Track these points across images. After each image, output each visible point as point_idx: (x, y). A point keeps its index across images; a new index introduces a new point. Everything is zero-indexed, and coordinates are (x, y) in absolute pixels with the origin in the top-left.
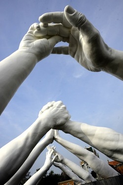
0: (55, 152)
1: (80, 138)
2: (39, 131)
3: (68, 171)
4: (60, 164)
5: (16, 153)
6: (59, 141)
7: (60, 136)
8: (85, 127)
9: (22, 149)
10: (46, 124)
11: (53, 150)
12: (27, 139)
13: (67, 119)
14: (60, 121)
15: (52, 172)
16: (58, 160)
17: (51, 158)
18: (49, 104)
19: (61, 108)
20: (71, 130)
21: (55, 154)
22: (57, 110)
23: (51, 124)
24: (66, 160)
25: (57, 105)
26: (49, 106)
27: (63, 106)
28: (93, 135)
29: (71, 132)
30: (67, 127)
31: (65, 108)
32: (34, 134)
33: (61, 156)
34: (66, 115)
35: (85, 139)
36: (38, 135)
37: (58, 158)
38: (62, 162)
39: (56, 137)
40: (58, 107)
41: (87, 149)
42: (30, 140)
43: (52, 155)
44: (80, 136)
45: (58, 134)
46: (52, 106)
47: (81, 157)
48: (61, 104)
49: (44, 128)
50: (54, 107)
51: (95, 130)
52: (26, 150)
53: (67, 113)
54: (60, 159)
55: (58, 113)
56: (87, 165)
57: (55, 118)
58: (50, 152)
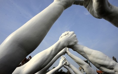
0: (65, 60)
1: (82, 55)
2: (59, 47)
3: (71, 71)
4: (67, 67)
5: (46, 58)
6: (69, 54)
7: (70, 52)
8: (86, 49)
9: (49, 56)
10: (63, 44)
11: (64, 59)
12: (52, 51)
13: (76, 43)
14: (71, 44)
15: (62, 70)
16: (67, 65)
17: (63, 63)
18: (66, 33)
19: (73, 36)
20: (77, 49)
21: (65, 61)
22: (70, 37)
23: (66, 44)
24: (71, 65)
25: (71, 34)
26: (66, 34)
27: (75, 35)
28: (90, 54)
29: (77, 50)
30: (75, 47)
31: (75, 36)
32: (56, 49)
33: (69, 63)
34: (75, 41)
35: (85, 56)
36: (58, 50)
37: (67, 63)
38: (68, 66)
39: (67, 52)
40: (72, 35)
41: (85, 61)
42: (53, 52)
43: (63, 61)
44: (82, 53)
45: (68, 50)
46: (68, 34)
47: (81, 65)
48: (73, 34)
49: (62, 46)
50: (69, 35)
51: (92, 52)
52: (51, 57)
53: (76, 39)
54: (68, 64)
55: (71, 39)
56: (83, 70)
57: (69, 41)
58: (63, 59)
